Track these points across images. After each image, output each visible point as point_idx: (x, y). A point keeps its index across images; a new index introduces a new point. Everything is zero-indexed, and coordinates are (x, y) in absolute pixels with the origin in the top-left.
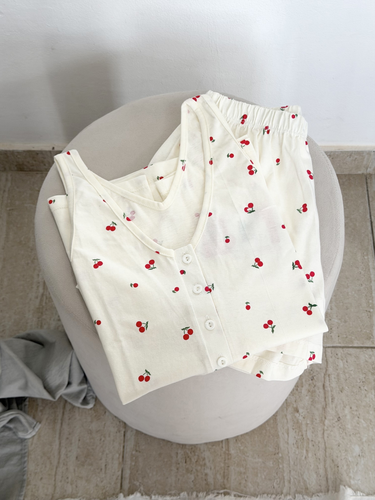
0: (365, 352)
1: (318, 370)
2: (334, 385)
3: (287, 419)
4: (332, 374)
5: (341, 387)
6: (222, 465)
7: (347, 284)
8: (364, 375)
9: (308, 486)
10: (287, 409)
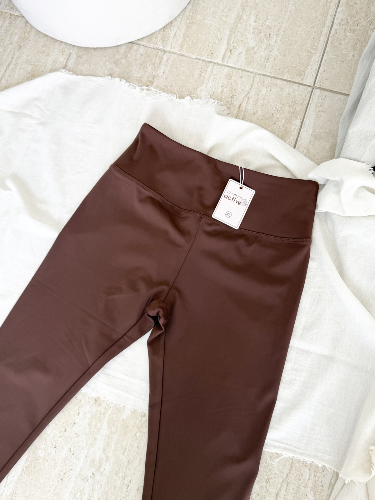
0: (291, 86)
1: (241, 91)
2: (250, 107)
4: (252, 98)
5: (256, 110)
7: (301, 24)
8: (282, 105)
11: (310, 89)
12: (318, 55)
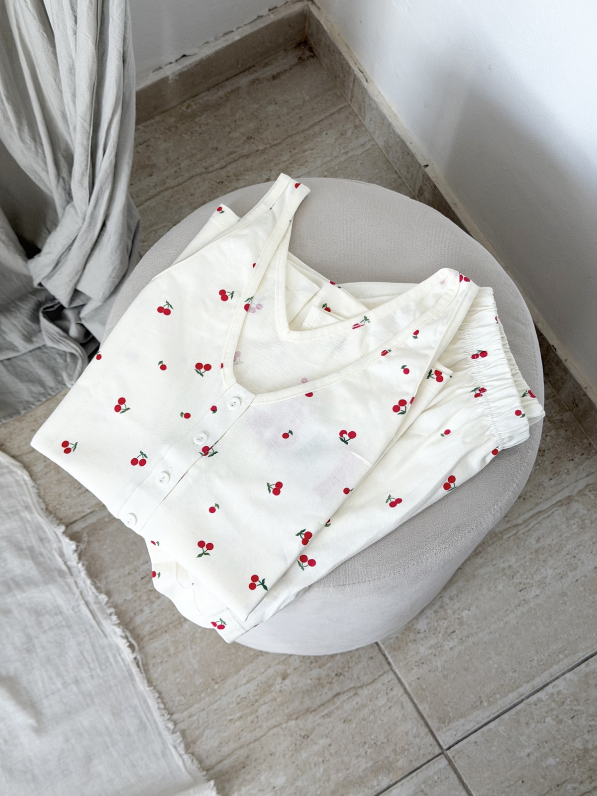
0: (419, 725)
1: (355, 676)
2: (348, 707)
3: (265, 671)
4: (360, 697)
5: (350, 718)
6: (164, 623)
8: (385, 740)
9: (199, 742)
10: (278, 664)
11: (437, 751)
12: (487, 714)
